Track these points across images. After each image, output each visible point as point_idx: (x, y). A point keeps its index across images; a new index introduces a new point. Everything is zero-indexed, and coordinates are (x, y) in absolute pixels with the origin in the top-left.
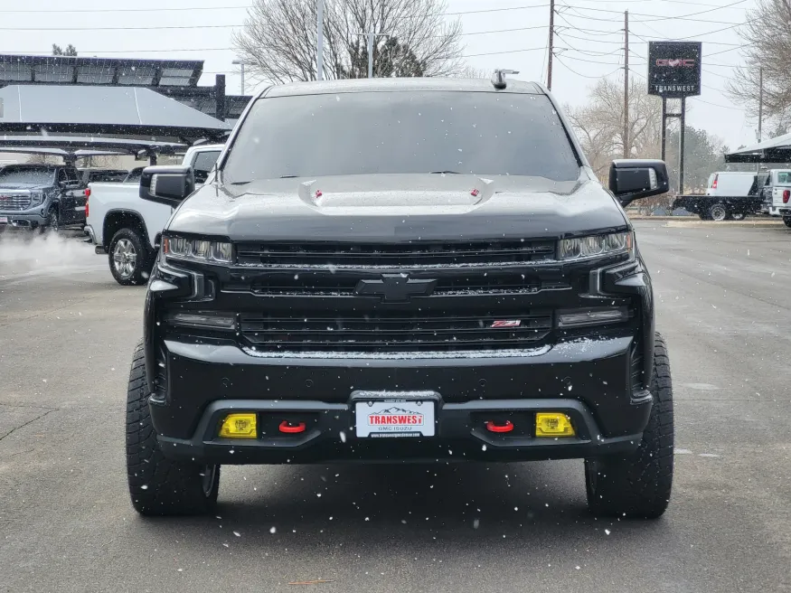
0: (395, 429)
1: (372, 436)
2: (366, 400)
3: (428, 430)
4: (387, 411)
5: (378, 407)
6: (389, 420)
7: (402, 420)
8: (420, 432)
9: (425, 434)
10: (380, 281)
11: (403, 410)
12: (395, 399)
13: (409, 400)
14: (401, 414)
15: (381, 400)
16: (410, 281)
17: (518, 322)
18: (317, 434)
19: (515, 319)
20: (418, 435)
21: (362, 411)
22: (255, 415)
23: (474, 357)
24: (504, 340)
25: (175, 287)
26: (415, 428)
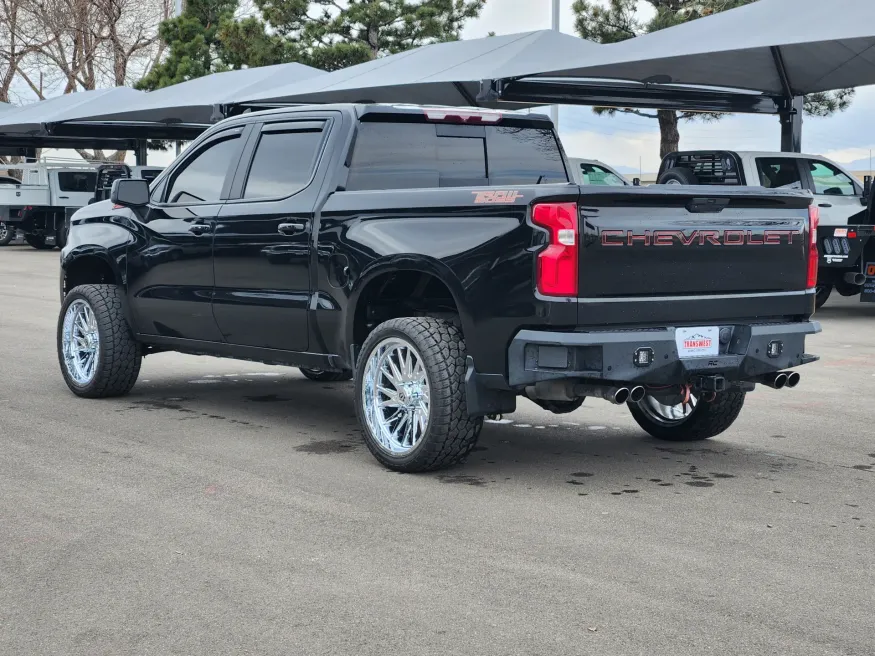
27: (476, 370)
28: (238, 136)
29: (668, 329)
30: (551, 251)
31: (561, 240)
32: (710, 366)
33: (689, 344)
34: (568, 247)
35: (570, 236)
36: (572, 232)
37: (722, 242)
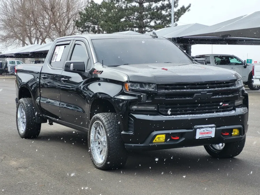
0: (205, 136)
1: (200, 138)
2: (199, 128)
3: (213, 135)
4: (204, 131)
5: (202, 130)
6: (204, 133)
7: (207, 133)
8: (211, 136)
9: (212, 137)
10: (200, 94)
11: (208, 130)
12: (206, 127)
13: (210, 127)
14: (207, 131)
15: (203, 128)
16: (207, 94)
17: (228, 104)
18: (183, 139)
19: (227, 103)
20: (211, 137)
21: (198, 131)
22: (164, 135)
23: (221, 114)
24: (225, 109)
25: (138, 98)
26: (210, 135)
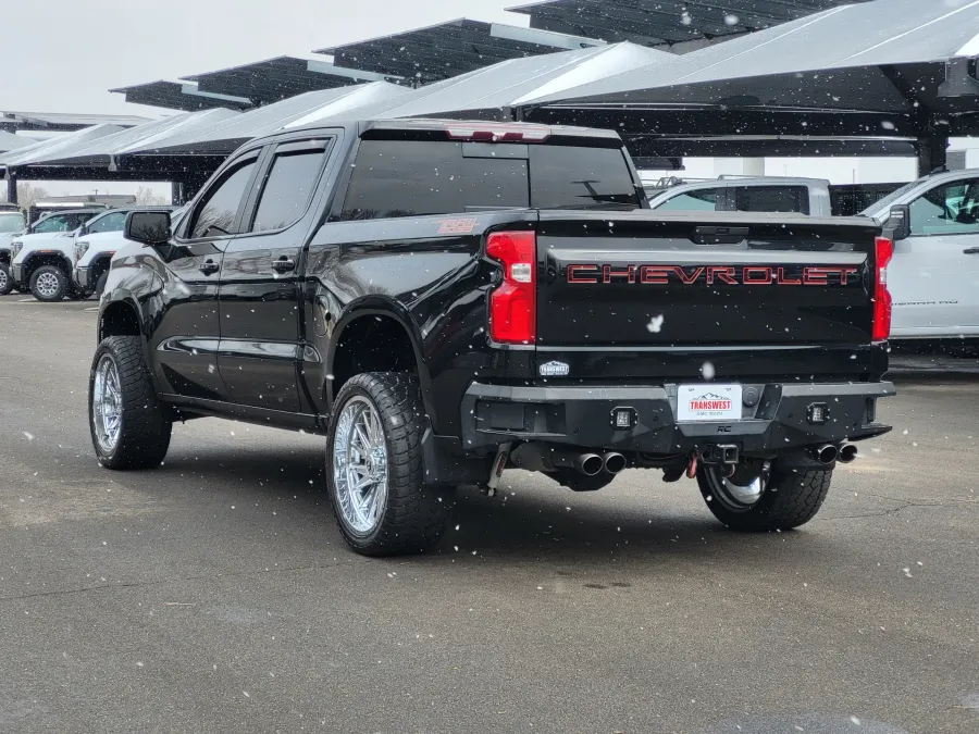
27: (435, 432)
28: (253, 160)
29: (666, 385)
30: (506, 290)
31: (515, 277)
32: (720, 433)
33: (696, 405)
34: (522, 286)
35: (525, 272)
36: (528, 266)
37: (740, 281)
